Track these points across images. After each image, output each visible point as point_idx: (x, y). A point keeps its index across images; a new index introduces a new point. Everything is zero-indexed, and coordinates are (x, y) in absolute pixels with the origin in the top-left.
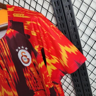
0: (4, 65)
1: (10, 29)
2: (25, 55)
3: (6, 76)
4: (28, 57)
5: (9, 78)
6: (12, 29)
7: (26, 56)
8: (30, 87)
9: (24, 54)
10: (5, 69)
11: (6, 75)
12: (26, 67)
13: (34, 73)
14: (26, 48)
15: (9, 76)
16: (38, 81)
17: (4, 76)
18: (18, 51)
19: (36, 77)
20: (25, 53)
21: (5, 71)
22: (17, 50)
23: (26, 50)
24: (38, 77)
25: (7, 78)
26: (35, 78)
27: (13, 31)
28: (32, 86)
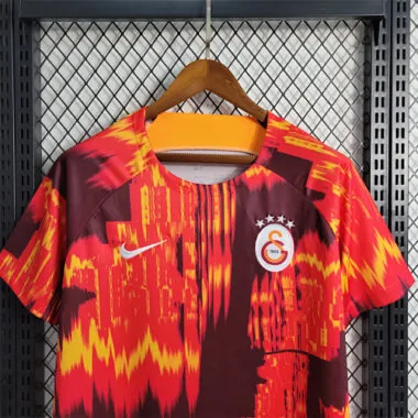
0: (193, 259)
1: (262, 168)
2: (279, 239)
3: (184, 295)
4: (285, 248)
5: (193, 305)
6: (267, 168)
7: (281, 244)
8: (257, 337)
9: (275, 237)
10: (192, 274)
11: (188, 291)
12: (270, 272)
13: (286, 294)
14: (290, 224)
15: (195, 296)
16: (287, 320)
17: (177, 293)
18: (263, 227)
19: (287, 309)
20: (280, 235)
21: (189, 280)
22: (260, 224)
23: (287, 228)
24: (292, 309)
25: (184, 301)
26: (283, 311)
27: (268, 173)
28: (266, 333)
